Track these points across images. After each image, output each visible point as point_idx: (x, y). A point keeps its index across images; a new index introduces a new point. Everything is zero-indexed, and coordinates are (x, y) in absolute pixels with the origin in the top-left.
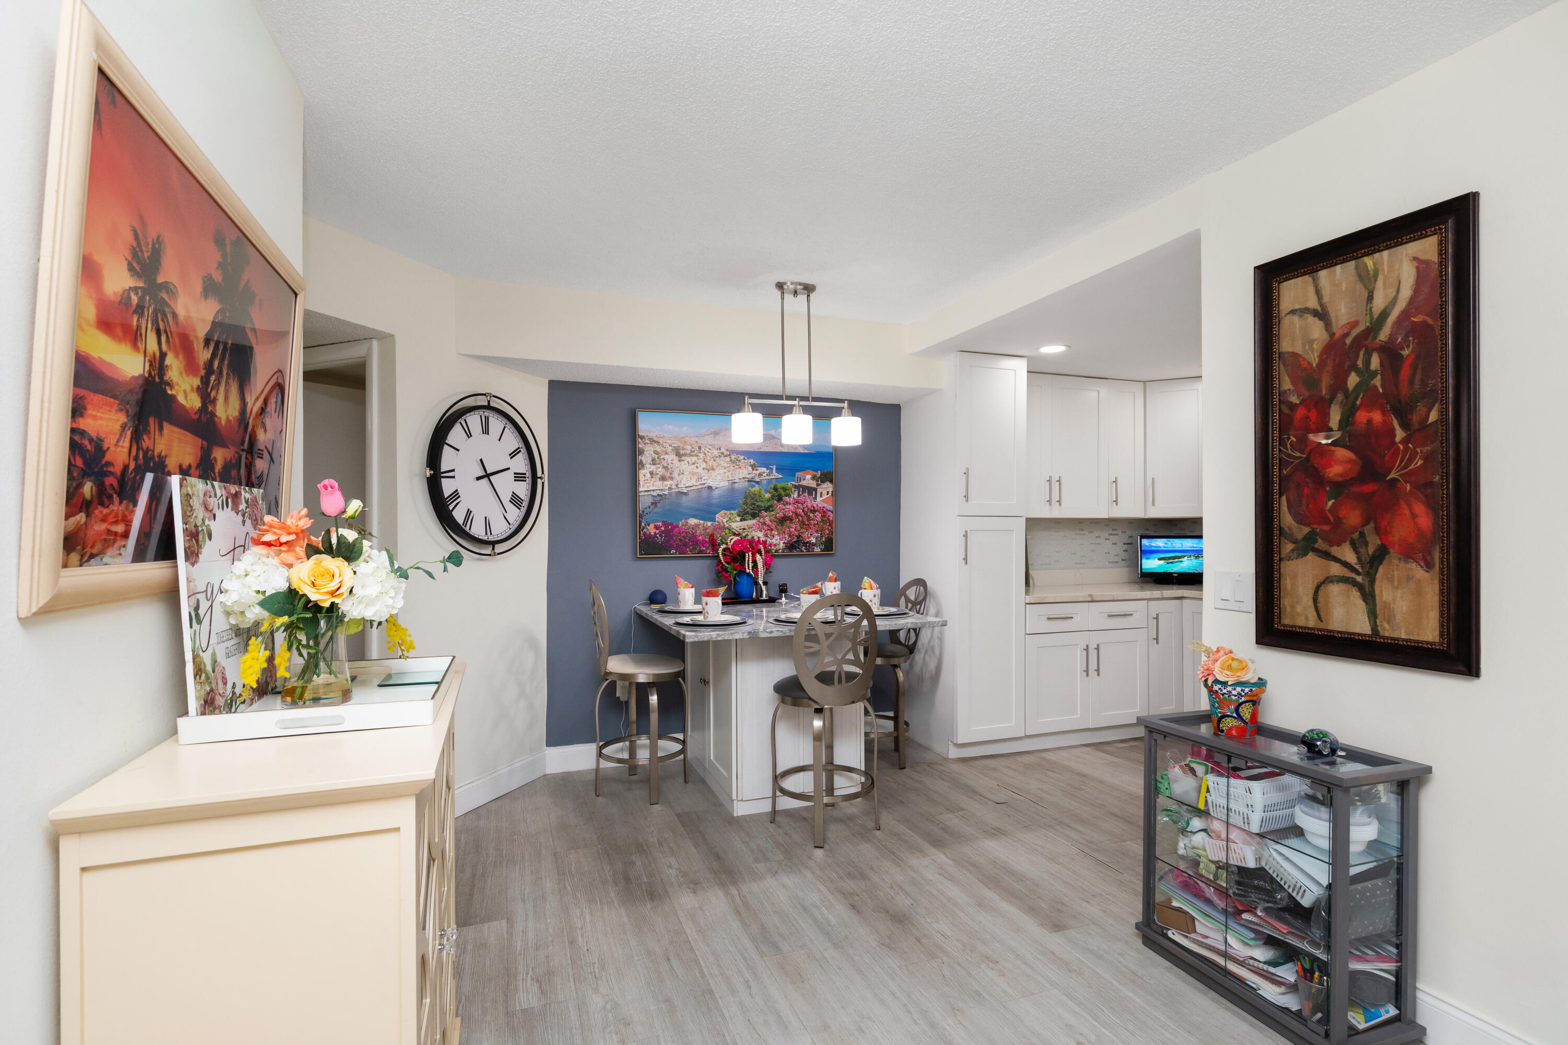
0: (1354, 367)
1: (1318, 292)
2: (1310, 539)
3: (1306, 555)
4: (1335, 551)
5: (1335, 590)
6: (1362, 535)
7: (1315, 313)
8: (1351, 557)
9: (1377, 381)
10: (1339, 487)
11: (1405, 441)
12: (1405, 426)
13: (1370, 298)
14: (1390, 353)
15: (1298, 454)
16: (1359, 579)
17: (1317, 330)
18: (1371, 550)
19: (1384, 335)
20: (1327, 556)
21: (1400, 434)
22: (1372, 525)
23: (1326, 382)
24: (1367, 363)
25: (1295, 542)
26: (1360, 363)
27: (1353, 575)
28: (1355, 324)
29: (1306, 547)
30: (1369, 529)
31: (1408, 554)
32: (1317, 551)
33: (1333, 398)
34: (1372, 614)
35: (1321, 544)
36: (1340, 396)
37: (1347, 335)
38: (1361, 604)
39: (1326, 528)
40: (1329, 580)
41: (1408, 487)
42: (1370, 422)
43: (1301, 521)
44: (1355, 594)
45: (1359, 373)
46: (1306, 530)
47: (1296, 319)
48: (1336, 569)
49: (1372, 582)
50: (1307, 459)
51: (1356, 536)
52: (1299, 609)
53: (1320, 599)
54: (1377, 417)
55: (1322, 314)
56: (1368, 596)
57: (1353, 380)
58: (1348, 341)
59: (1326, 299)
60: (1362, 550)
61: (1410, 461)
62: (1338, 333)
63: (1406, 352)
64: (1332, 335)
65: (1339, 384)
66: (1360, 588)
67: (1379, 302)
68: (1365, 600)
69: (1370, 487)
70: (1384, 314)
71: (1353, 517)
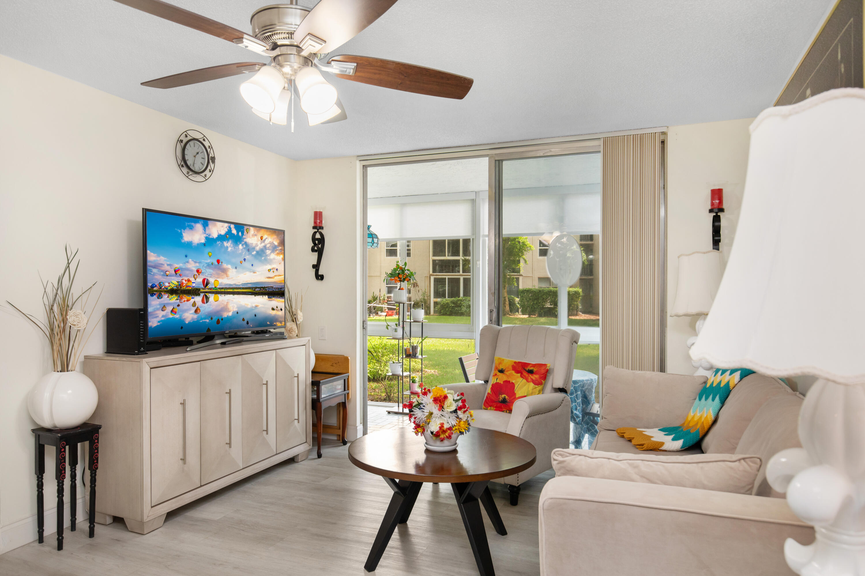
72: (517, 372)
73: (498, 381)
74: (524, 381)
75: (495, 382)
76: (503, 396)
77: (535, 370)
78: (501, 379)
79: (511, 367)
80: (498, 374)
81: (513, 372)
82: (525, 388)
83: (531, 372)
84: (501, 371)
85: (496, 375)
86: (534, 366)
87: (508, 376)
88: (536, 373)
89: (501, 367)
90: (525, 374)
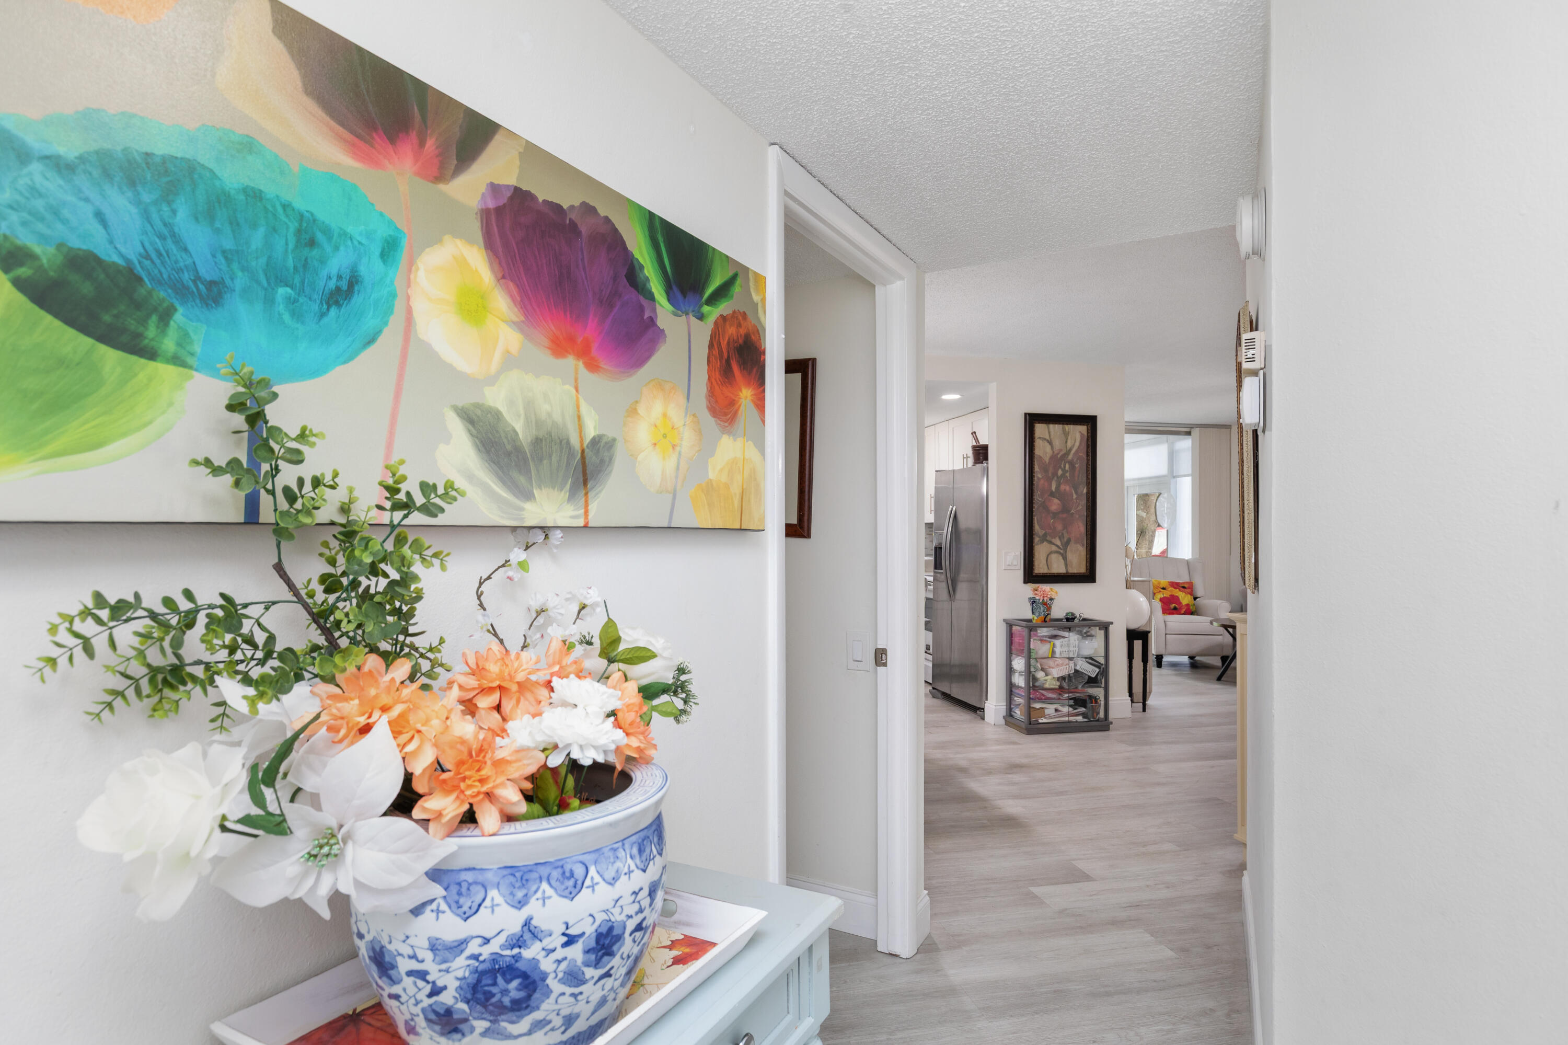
0: (1060, 467)
1: (1049, 433)
2: (1045, 535)
3: (1043, 542)
4: (1053, 540)
5: (1054, 556)
6: (1063, 534)
7: (1048, 441)
8: (1059, 543)
9: (1068, 474)
10: (1055, 515)
11: (1076, 499)
12: (1076, 493)
13: (1066, 442)
14: (1072, 464)
15: (1040, 499)
16: (1062, 551)
17: (1048, 448)
18: (1065, 540)
19: (1070, 457)
20: (1051, 543)
21: (1075, 496)
22: (1065, 530)
23: (1051, 470)
24: (1065, 467)
25: (1039, 537)
26: (1062, 466)
27: (1060, 550)
28: (1061, 450)
29: (1044, 539)
30: (1065, 532)
31: (1076, 542)
32: (1047, 541)
33: (1053, 477)
34: (1066, 565)
35: (1048, 538)
36: (1055, 478)
37: (1058, 454)
38: (1062, 561)
39: (1051, 531)
40: (1051, 553)
41: (1077, 516)
42: (1065, 490)
43: (1041, 528)
44: (1061, 558)
45: (1062, 470)
46: (1044, 532)
47: (1041, 442)
48: (1054, 548)
49: (1066, 552)
50: (1044, 502)
51: (1060, 534)
52: (1041, 566)
53: (1049, 559)
54: (1068, 488)
55: (1050, 443)
56: (1065, 558)
57: (1060, 472)
58: (1059, 456)
59: (1052, 437)
60: (1062, 540)
61: (1078, 506)
62: (1056, 452)
63: (1077, 466)
64: (1053, 452)
65: (1055, 474)
66: (1062, 555)
67: (1069, 444)
68: (1064, 559)
69: (1065, 515)
70: (1070, 450)
71: (1059, 527)
72: (1175, 588)
73: (1165, 595)
74: (1184, 594)
75: (1162, 596)
76: (1173, 605)
77: (1186, 586)
78: (1166, 594)
79: (1169, 586)
80: (1162, 590)
81: (1173, 589)
82: (1186, 598)
83: (1184, 587)
84: (1164, 589)
85: (1160, 591)
86: (1184, 583)
87: (1171, 591)
88: (1189, 588)
89: (1162, 586)
90: (1181, 589)
